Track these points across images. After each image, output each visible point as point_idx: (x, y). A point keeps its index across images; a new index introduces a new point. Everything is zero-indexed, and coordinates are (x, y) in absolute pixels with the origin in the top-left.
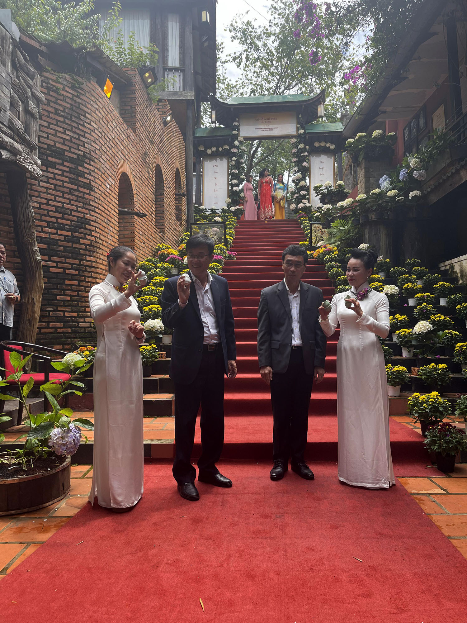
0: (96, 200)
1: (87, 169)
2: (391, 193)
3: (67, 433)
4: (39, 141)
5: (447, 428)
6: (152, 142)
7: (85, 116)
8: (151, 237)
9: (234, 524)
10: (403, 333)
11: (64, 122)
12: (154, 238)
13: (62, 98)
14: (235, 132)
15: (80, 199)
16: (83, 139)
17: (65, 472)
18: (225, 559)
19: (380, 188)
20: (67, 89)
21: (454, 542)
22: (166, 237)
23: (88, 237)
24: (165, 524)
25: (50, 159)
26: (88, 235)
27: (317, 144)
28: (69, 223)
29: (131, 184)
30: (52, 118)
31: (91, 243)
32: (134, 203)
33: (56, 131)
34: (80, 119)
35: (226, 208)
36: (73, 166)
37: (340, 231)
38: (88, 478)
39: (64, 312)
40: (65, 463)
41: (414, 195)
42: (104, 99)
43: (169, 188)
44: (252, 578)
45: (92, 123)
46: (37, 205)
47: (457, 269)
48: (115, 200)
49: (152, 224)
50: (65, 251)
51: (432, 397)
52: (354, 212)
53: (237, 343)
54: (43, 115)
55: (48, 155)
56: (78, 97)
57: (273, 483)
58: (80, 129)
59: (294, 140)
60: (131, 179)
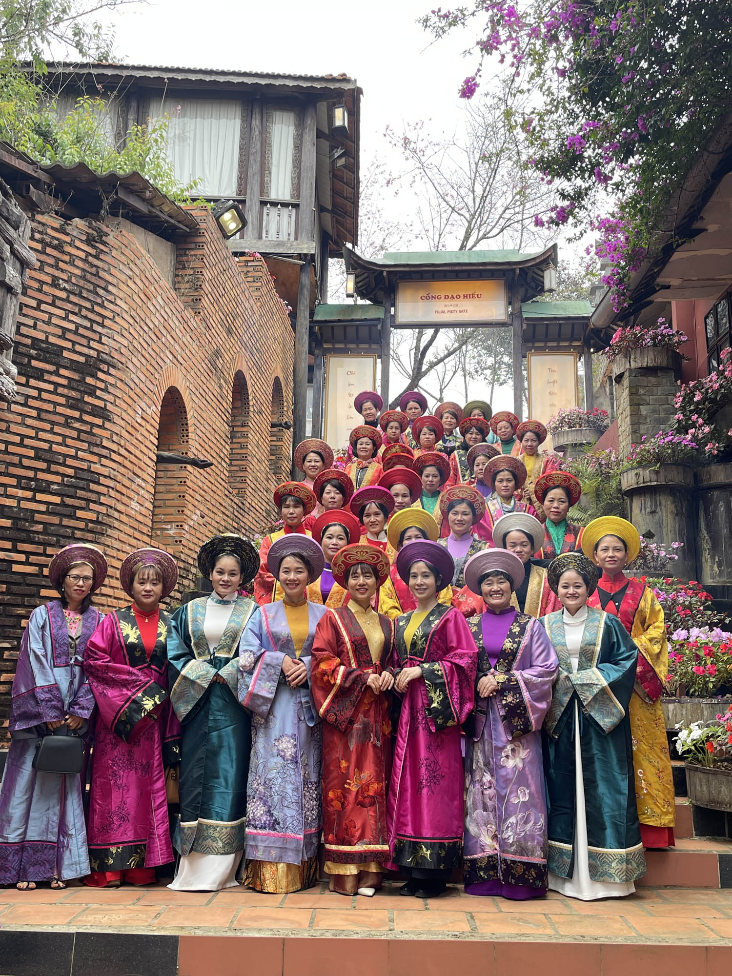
0: (115, 438)
1: (102, 381)
4: (18, 332)
6: (229, 332)
8: (218, 505)
11: (67, 300)
12: (225, 507)
13: (67, 258)
15: (83, 436)
16: (99, 329)
20: (78, 243)
22: (247, 505)
23: (92, 506)
25: (34, 363)
26: (94, 502)
28: (58, 479)
29: (185, 407)
30: (45, 293)
31: (98, 518)
32: (187, 441)
33: (51, 315)
34: (97, 294)
36: (76, 377)
43: (260, 413)
45: (118, 302)
48: (152, 438)
49: (221, 481)
50: (45, 532)
54: (30, 287)
55: (31, 357)
56: (97, 257)
58: (94, 312)
60: (185, 398)
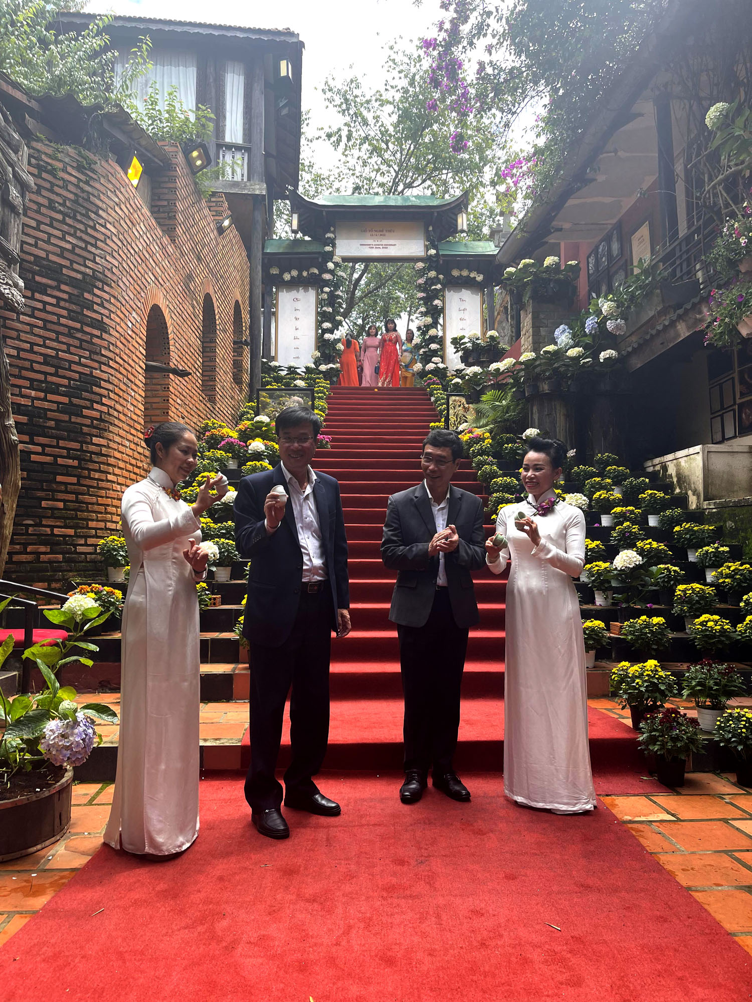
0: (112, 348)
1: (98, 296)
2: (573, 352)
3: (73, 728)
4: (22, 250)
5: (672, 717)
6: (199, 259)
7: (97, 214)
8: (195, 409)
9: (350, 876)
10: (597, 568)
11: (63, 222)
12: (200, 410)
13: (61, 183)
14: (328, 249)
15: (85, 345)
16: (93, 250)
17: (64, 795)
18: (343, 934)
19: (556, 344)
20: (69, 169)
21: (698, 896)
22: (217, 409)
23: (96, 406)
24: (237, 878)
25: (38, 278)
26: (97, 403)
27: (455, 273)
28: (65, 382)
29: (166, 323)
30: (43, 215)
31: (101, 416)
32: (169, 353)
33: (50, 235)
34: (90, 218)
35: (313, 366)
36: (76, 292)
37: (494, 408)
38: (98, 805)
39: (52, 527)
40: (64, 780)
41: (608, 356)
42: (128, 189)
43: (225, 331)
44: (390, 961)
45: (108, 226)
46: (14, 352)
47: (672, 470)
48: (141, 349)
49: (196, 389)
50: (57, 427)
51: (648, 667)
52: (516, 380)
53: (350, 581)
54: (30, 209)
55: (34, 273)
56: (87, 183)
57: (406, 808)
58: (87, 234)
59: (420, 265)
60: (166, 316)
